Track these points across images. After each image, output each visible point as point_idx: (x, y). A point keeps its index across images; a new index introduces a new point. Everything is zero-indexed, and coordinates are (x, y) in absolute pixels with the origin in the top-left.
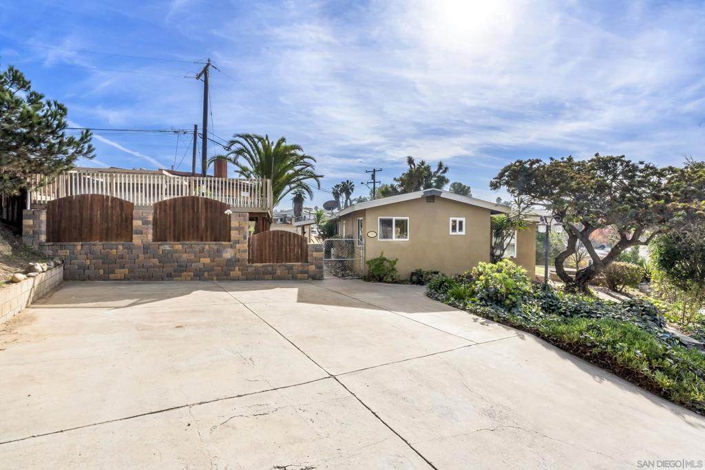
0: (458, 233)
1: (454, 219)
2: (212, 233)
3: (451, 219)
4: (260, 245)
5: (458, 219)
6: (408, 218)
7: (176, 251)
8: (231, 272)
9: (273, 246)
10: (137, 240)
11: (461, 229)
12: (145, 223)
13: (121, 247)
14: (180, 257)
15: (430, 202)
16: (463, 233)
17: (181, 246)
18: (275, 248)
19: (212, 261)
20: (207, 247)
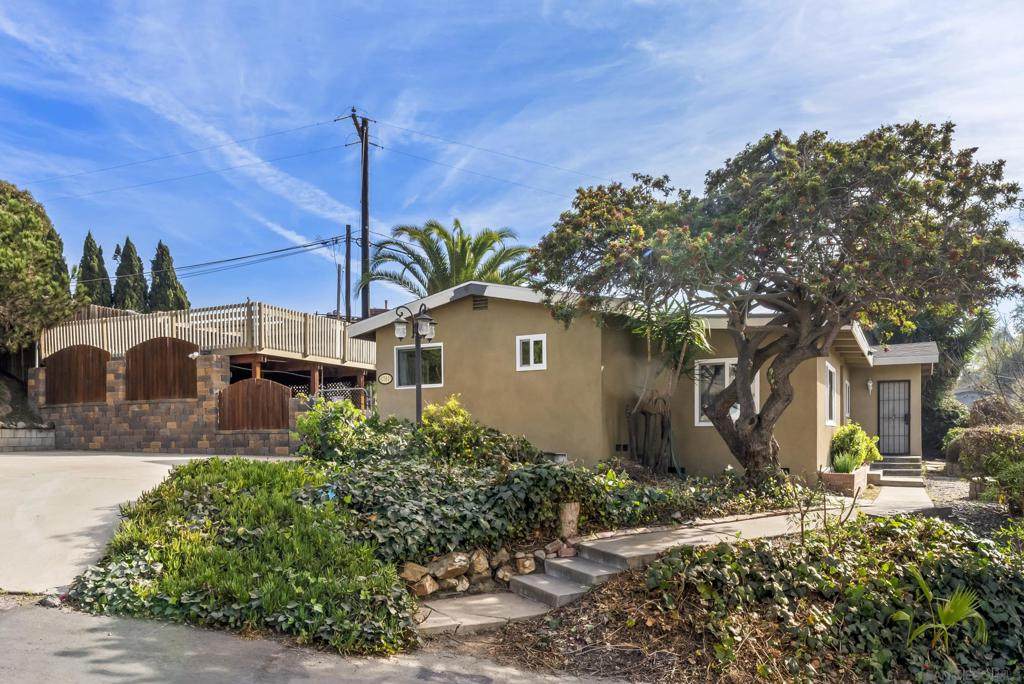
0: (533, 367)
1: (525, 337)
2: (180, 386)
3: (519, 339)
4: (233, 402)
5: (532, 338)
6: (441, 344)
7: (144, 413)
8: (199, 442)
9: (248, 403)
10: (110, 400)
11: (538, 360)
12: (117, 376)
13: (97, 409)
14: (147, 420)
15: (481, 308)
16: (543, 366)
17: (147, 406)
18: (250, 405)
19: (179, 426)
20: (173, 407)
